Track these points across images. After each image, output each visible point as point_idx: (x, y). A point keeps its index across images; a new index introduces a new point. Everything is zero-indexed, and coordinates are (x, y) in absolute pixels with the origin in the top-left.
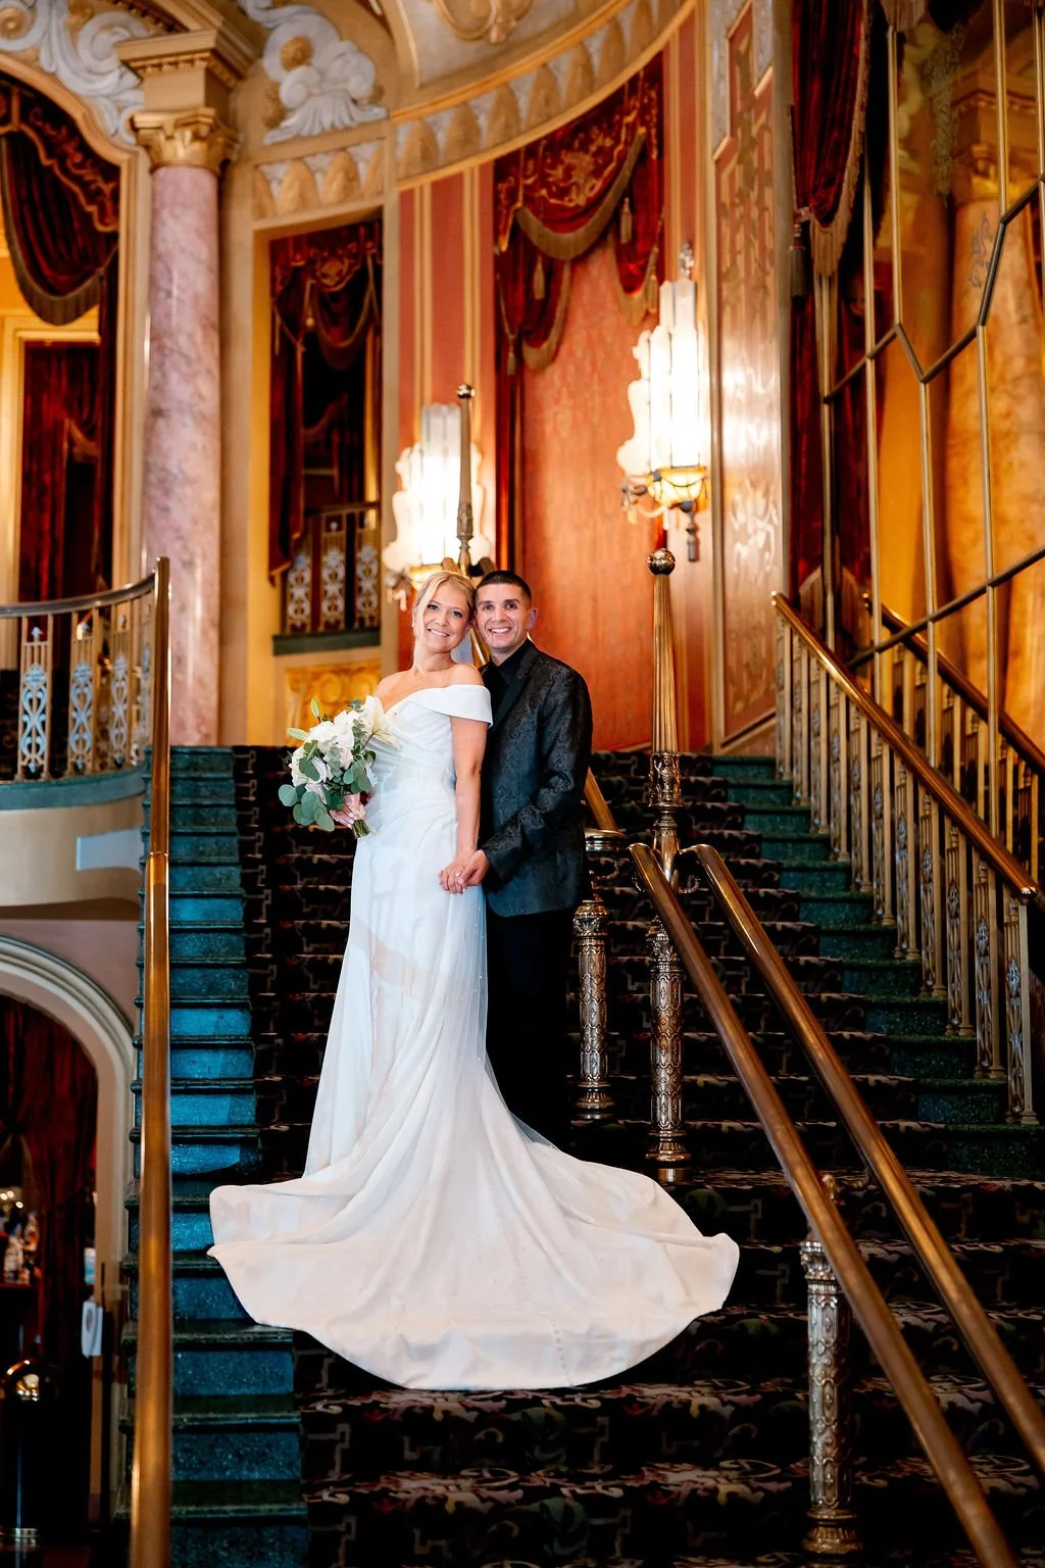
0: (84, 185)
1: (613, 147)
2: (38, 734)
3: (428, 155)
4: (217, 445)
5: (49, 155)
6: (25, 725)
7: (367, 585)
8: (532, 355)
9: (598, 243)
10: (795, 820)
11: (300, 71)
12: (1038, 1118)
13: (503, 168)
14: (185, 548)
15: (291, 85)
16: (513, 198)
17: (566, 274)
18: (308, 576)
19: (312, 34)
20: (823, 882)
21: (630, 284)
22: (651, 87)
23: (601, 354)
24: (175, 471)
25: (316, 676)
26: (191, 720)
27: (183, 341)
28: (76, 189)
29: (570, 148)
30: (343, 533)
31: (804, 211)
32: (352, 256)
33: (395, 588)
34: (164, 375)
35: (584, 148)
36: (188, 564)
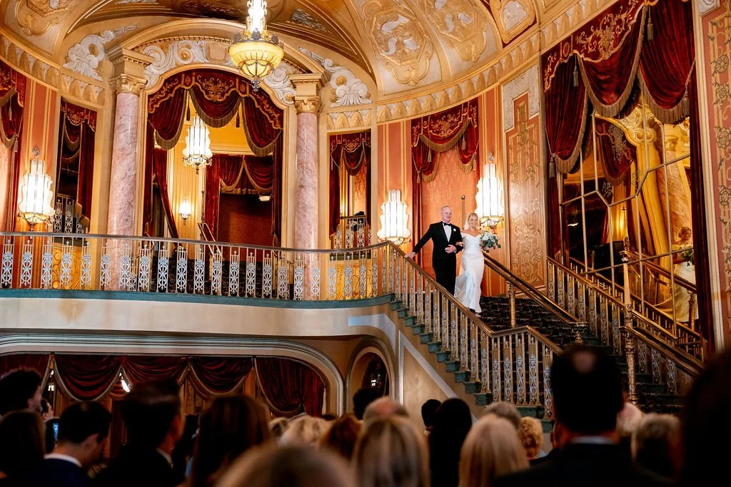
0: (270, 115)
1: (457, 122)
3: (388, 115)
5: (259, 104)
8: (425, 178)
9: (453, 148)
11: (342, 86)
13: (415, 122)
15: (340, 90)
16: (419, 130)
17: (439, 155)
18: (341, 237)
19: (346, 76)
21: (465, 161)
22: (473, 106)
23: (452, 180)
27: (310, 165)
28: (267, 116)
29: (440, 119)
31: (554, 155)
32: (359, 142)
34: (304, 175)
35: (446, 120)
36: (311, 233)
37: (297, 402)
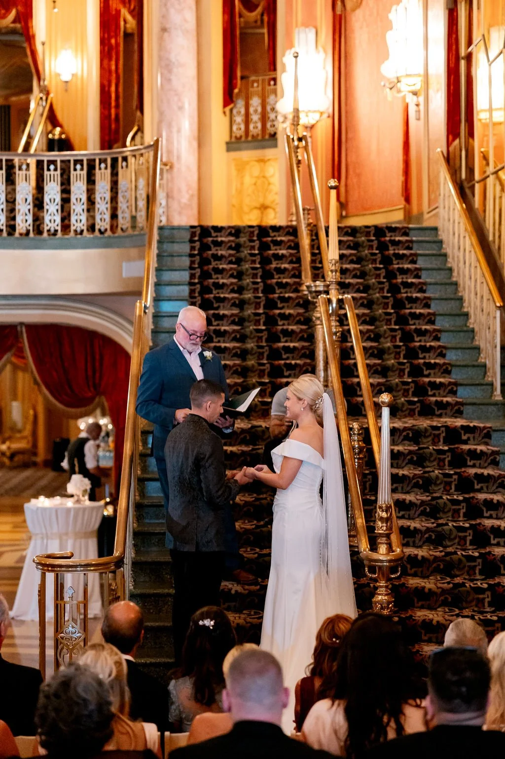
2: (104, 214)
4: (195, 45)
6: (99, 209)
7: (272, 116)
8: (349, 4)
10: (441, 258)
12: (502, 397)
14: (179, 100)
18: (243, 111)
20: (446, 289)
24: (173, 60)
25: (247, 163)
26: (184, 188)
30: (260, 88)
33: (283, 122)
34: (167, 10)
36: (181, 108)
37: (90, 394)
